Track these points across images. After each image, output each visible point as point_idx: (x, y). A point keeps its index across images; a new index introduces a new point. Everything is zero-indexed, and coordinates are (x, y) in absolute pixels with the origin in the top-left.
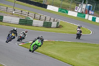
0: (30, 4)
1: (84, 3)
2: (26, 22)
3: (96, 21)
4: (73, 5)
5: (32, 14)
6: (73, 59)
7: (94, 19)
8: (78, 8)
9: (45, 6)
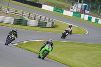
0: (25, 3)
1: (80, 2)
2: (21, 22)
3: (92, 21)
4: (68, 5)
5: (26, 14)
6: (69, 60)
7: (90, 19)
8: (74, 7)
9: (40, 6)
